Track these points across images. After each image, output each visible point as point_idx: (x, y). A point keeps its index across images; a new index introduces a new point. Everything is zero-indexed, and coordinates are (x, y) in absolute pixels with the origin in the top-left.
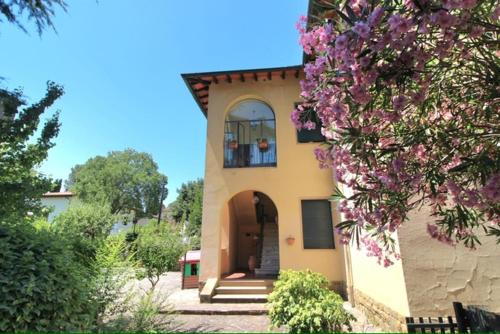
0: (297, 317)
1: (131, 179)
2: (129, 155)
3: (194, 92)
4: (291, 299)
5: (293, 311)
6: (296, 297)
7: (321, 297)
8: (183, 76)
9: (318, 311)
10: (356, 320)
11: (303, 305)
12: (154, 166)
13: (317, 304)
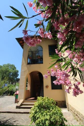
0: (39, 120)
1: (8, 71)
2: (9, 65)
3: (20, 44)
4: (38, 110)
5: (38, 116)
6: (40, 109)
7: (51, 109)
8: (16, 38)
9: (48, 117)
10: (67, 121)
11: (42, 114)
12: (15, 68)
13: (48, 113)
